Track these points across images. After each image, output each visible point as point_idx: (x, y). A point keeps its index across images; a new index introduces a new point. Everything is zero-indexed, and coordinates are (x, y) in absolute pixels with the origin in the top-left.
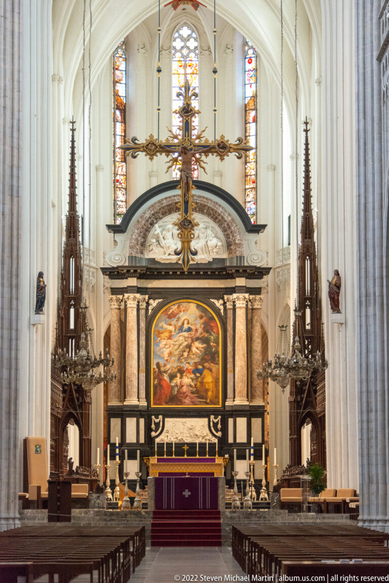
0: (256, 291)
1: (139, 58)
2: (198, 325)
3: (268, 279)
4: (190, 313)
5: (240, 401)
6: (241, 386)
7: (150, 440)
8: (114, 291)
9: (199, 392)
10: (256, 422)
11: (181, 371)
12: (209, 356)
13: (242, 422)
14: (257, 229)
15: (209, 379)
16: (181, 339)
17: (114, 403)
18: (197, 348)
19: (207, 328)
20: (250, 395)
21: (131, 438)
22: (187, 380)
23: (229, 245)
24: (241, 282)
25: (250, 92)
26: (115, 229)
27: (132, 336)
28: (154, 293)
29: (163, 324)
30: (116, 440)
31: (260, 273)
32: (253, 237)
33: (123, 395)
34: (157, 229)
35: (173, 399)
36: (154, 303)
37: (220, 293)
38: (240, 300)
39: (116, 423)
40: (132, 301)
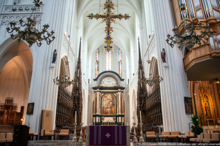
0: (122, 92)
1: (101, 54)
2: (111, 99)
3: (124, 91)
4: (109, 96)
5: (120, 114)
6: (120, 110)
7: (101, 122)
8: (95, 92)
9: (111, 112)
10: (123, 118)
11: (108, 108)
12: (113, 105)
13: (120, 118)
14: (123, 80)
15: (113, 109)
16: (108, 101)
17: (94, 114)
18: (111, 103)
19: (113, 99)
20: (122, 113)
21: (97, 121)
22: (109, 109)
23: (117, 83)
24: (119, 90)
25: (120, 59)
26: (95, 80)
27: (98, 100)
28: (102, 92)
29: (104, 98)
30: (94, 121)
31: (123, 88)
32: (122, 82)
33: (96, 112)
34: (103, 80)
35: (106, 113)
36: (102, 94)
37: (115, 92)
38: (119, 93)
39: (94, 118)
40: (98, 93)
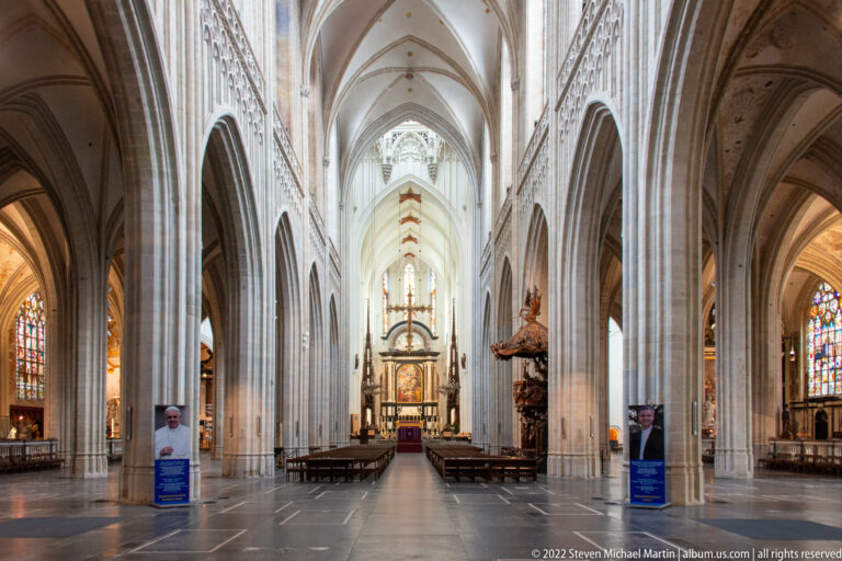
0: (435, 361)
1: (392, 275)
2: (414, 373)
3: (439, 357)
4: (411, 369)
5: (429, 401)
6: (429, 395)
7: (396, 415)
8: (384, 361)
9: (414, 398)
10: (435, 408)
11: (408, 390)
12: (418, 384)
13: (430, 408)
14: (435, 338)
15: (418, 392)
16: (408, 378)
17: (384, 401)
18: (414, 381)
19: (417, 374)
20: (433, 399)
21: (390, 414)
22: (410, 393)
23: (425, 344)
24: (429, 357)
25: (433, 288)
26: (384, 338)
27: (390, 377)
28: (398, 362)
29: (401, 373)
30: (384, 414)
31: (436, 354)
32: (433, 341)
33: (387, 398)
34: (399, 338)
35: (405, 400)
36: (398, 365)
37: (422, 362)
38: (429, 364)
39: (384, 408)
40: (390, 364)
